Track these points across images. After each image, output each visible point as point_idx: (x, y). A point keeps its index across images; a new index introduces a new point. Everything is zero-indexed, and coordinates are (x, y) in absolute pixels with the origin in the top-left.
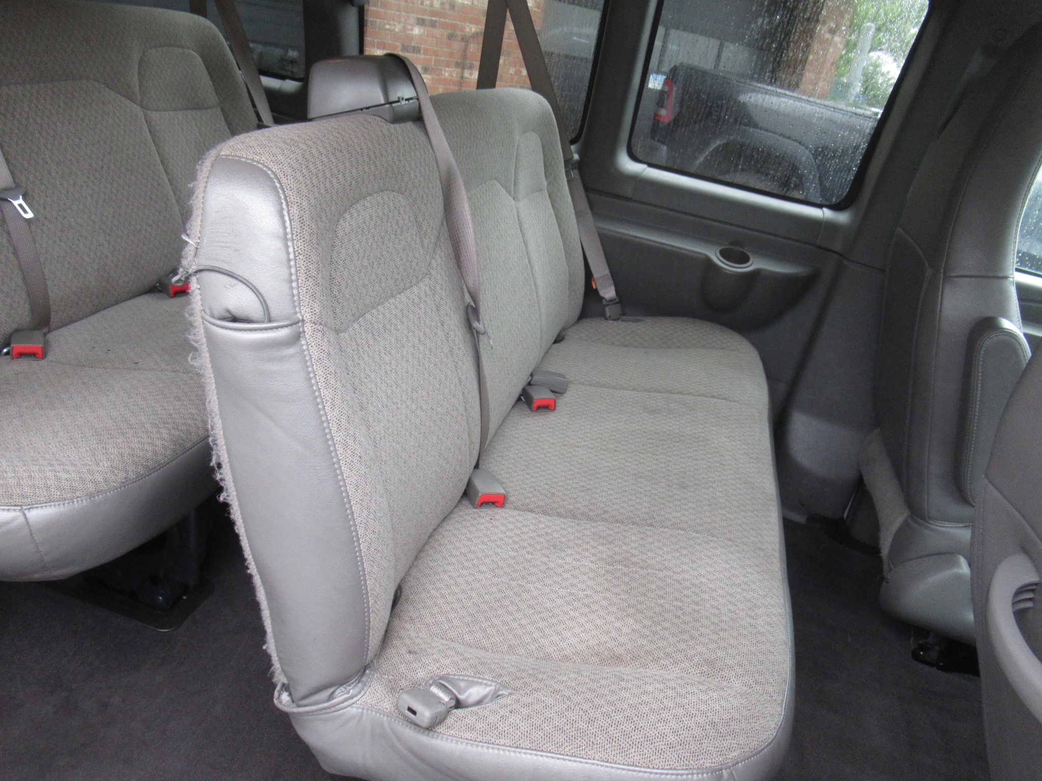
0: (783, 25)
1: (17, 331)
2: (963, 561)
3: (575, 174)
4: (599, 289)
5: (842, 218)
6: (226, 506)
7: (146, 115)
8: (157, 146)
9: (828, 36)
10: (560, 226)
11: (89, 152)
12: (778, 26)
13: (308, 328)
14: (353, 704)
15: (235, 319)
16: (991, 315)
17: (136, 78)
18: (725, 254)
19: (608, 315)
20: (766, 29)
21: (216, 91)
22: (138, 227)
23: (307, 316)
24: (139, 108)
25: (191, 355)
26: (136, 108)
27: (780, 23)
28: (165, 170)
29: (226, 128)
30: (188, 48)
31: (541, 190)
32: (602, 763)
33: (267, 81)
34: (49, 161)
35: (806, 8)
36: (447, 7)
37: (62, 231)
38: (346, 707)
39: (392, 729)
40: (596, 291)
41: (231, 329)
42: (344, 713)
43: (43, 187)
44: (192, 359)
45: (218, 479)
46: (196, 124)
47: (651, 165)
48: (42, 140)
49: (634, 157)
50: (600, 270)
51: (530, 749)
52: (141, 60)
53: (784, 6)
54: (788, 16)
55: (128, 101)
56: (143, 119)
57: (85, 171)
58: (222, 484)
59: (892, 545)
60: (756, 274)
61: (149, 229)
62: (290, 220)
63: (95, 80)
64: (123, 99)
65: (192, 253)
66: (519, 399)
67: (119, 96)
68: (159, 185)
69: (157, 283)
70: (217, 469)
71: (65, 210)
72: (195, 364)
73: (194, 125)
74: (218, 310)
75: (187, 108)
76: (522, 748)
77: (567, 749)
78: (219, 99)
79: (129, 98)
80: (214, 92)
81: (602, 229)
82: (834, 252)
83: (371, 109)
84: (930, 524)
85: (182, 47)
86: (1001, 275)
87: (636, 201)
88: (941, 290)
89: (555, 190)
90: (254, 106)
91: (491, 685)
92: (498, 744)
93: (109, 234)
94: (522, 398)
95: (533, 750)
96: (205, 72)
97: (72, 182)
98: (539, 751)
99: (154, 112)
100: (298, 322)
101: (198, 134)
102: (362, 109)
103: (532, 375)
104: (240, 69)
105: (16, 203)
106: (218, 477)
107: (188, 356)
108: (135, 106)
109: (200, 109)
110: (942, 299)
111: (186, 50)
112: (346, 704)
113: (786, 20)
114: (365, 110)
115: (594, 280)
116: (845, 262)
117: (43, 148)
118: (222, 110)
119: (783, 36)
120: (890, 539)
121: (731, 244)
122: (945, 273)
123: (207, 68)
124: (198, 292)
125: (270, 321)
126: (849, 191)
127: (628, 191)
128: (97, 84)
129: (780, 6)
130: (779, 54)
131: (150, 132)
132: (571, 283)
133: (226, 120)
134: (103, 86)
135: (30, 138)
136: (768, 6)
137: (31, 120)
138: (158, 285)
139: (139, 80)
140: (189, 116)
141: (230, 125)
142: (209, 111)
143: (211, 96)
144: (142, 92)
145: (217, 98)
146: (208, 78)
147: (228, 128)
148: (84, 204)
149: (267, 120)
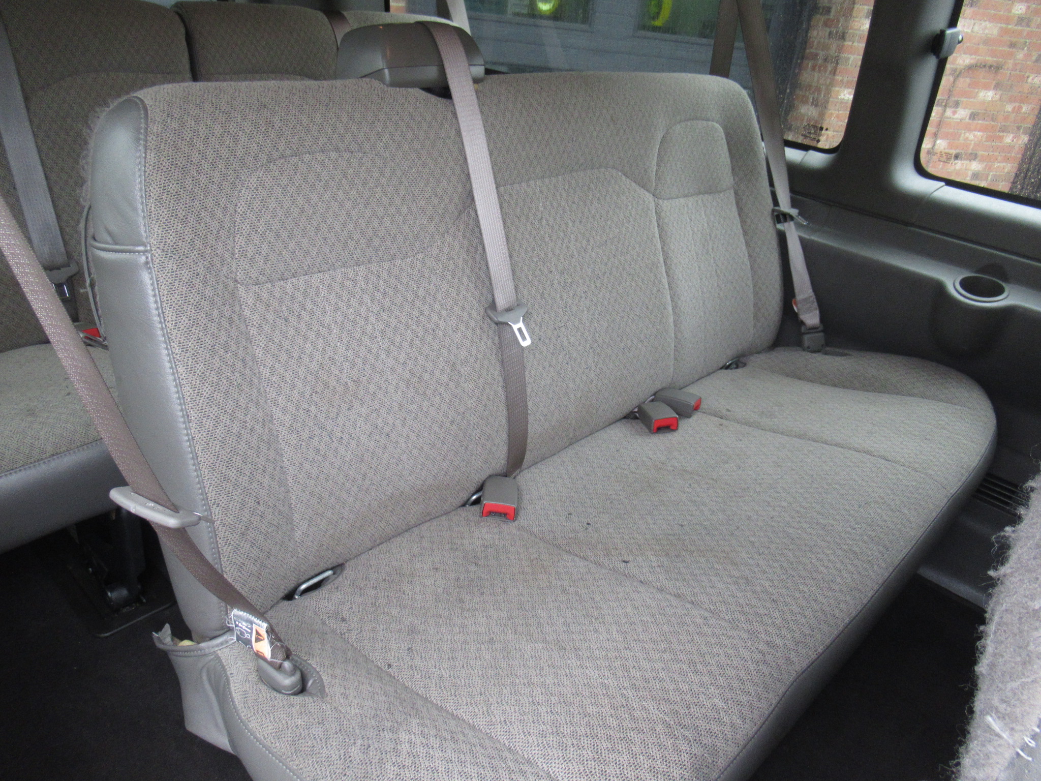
1: (490, 476)
7: (657, 205)
8: (663, 242)
11: (594, 255)
17: (654, 162)
21: (733, 169)
22: (629, 343)
24: (651, 197)
26: (649, 197)
28: (666, 271)
29: (736, 214)
30: (713, 121)
33: (793, 155)
34: (553, 269)
37: (553, 354)
43: (543, 302)
46: (705, 211)
48: (551, 244)
52: (664, 139)
55: (642, 190)
56: (654, 210)
57: (587, 279)
61: (640, 345)
63: (613, 167)
64: (637, 188)
67: (634, 184)
68: (658, 291)
69: (635, 408)
71: (560, 328)
73: (703, 213)
75: (699, 193)
78: (734, 180)
79: (644, 186)
80: (730, 172)
85: (708, 119)
90: (772, 184)
93: (598, 354)
96: (726, 147)
97: (572, 293)
99: (666, 201)
101: (706, 225)
104: (763, 140)
105: (515, 327)
108: (647, 194)
109: (712, 193)
111: (710, 123)
117: (550, 255)
118: (736, 193)
123: (728, 143)
128: (614, 172)
131: (658, 226)
133: (737, 204)
134: (620, 174)
135: (540, 243)
137: (544, 222)
138: (636, 410)
139: (657, 164)
140: (700, 201)
141: (740, 210)
142: (721, 195)
143: (727, 179)
144: (658, 178)
145: (732, 178)
146: (727, 154)
147: (739, 214)
148: (580, 320)
149: (785, 205)
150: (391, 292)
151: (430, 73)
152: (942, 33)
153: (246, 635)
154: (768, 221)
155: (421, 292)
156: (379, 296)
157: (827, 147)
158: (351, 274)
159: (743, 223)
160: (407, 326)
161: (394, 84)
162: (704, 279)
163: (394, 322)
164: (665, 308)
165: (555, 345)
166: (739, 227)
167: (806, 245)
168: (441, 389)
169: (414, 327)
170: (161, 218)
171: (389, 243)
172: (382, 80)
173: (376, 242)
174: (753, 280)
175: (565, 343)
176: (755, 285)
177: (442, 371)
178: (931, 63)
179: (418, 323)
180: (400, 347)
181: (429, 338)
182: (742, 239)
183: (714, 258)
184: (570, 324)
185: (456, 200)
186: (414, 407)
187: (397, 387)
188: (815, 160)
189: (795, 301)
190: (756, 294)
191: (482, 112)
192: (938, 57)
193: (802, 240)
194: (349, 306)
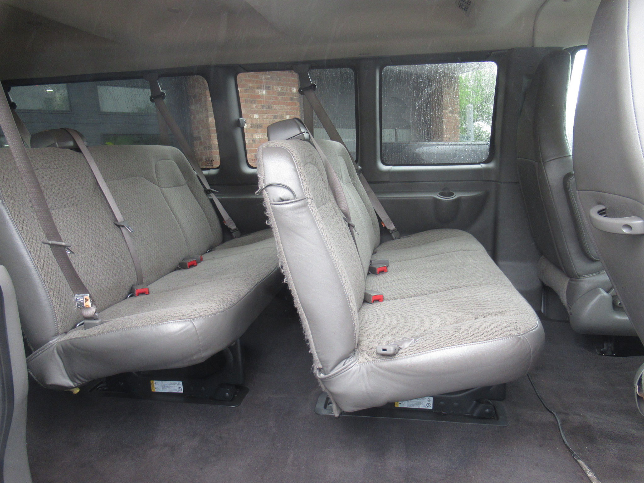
0: (437, 89)
2: (601, 290)
3: (361, 175)
4: (386, 226)
5: (491, 165)
6: (286, 285)
7: (161, 190)
9: (450, 115)
10: (361, 198)
11: (144, 206)
12: (435, 90)
13: (309, 200)
14: (355, 364)
15: (283, 200)
16: (569, 172)
18: (442, 194)
19: (394, 237)
20: (430, 93)
21: (184, 177)
22: (168, 238)
23: (308, 196)
24: (158, 187)
25: (267, 221)
27: (435, 89)
28: (173, 213)
30: (171, 160)
31: (349, 182)
32: (470, 344)
33: (205, 172)
35: (445, 80)
36: (251, 142)
38: (352, 367)
39: (376, 366)
40: (385, 227)
41: (283, 204)
42: (352, 369)
44: (267, 222)
45: (282, 272)
46: (179, 192)
47: (394, 165)
49: (385, 164)
50: (384, 217)
51: (439, 348)
52: (155, 166)
53: (435, 82)
54: (438, 85)
56: (160, 192)
57: (145, 215)
58: (284, 274)
59: (567, 298)
60: (459, 199)
61: (172, 239)
62: (296, 162)
63: (141, 176)
64: (152, 183)
65: (262, 181)
66: (368, 274)
67: (150, 182)
68: (172, 219)
70: (281, 268)
72: (269, 224)
74: (277, 198)
75: (175, 186)
76: (435, 349)
77: (454, 343)
79: (154, 183)
80: (184, 178)
81: (380, 198)
82: (493, 181)
83: (295, 137)
84: (580, 278)
85: (169, 160)
86: (567, 155)
87: (393, 182)
88: (544, 169)
89: (355, 182)
90: (202, 183)
91: (412, 339)
92: (425, 351)
93: (158, 242)
94: (370, 272)
95: (440, 348)
96: (179, 169)
97: (141, 219)
98: (442, 347)
99: (164, 189)
100: (306, 198)
101: (181, 197)
102: (291, 138)
103: (371, 262)
106: (283, 271)
107: (266, 222)
108: (156, 186)
109: (180, 186)
110: (546, 173)
111: (170, 161)
112: (352, 365)
113: (438, 87)
114: (293, 138)
115: (383, 223)
116: (499, 184)
118: (188, 186)
119: (438, 94)
120: (565, 295)
121: (443, 190)
122: (543, 162)
124: (267, 195)
125: (296, 199)
126: (490, 153)
127: (386, 178)
128: (142, 178)
129: (433, 82)
130: (439, 102)
131: (164, 197)
132: (373, 224)
133: (190, 190)
134: (144, 178)
136: (428, 83)
138: (179, 266)
139: (156, 175)
140: (176, 189)
141: (192, 192)
142: (183, 186)
143: (183, 180)
144: (158, 180)
145: (185, 181)
146: (180, 172)
147: (192, 193)
148: (147, 229)
149: (208, 187)
150: (80, 216)
151: (71, 144)
152: (238, 120)
153: (81, 302)
154: (204, 195)
155: (90, 216)
156: (76, 217)
157: (216, 167)
158: (64, 210)
159: (195, 195)
160: (89, 227)
161: (60, 148)
162: (187, 217)
163: (84, 226)
164: (177, 226)
165: (141, 238)
166: (194, 197)
167: (221, 201)
168: (107, 249)
169: (91, 228)
170: (5, 187)
171: (74, 199)
172: (56, 147)
173: (70, 199)
174: (206, 216)
175: (145, 238)
176: (207, 218)
177: (106, 242)
178: (239, 131)
179: (92, 226)
180: (89, 235)
181: (98, 231)
182: (197, 202)
183: (189, 209)
184: (144, 230)
185: (92, 184)
186: (100, 256)
187: (92, 249)
188: (213, 172)
189: (225, 221)
190: (209, 221)
191: (92, 156)
192: (240, 127)
193: (219, 200)
194: (67, 221)
